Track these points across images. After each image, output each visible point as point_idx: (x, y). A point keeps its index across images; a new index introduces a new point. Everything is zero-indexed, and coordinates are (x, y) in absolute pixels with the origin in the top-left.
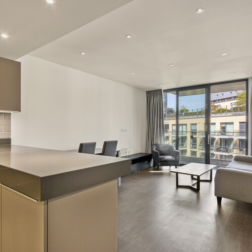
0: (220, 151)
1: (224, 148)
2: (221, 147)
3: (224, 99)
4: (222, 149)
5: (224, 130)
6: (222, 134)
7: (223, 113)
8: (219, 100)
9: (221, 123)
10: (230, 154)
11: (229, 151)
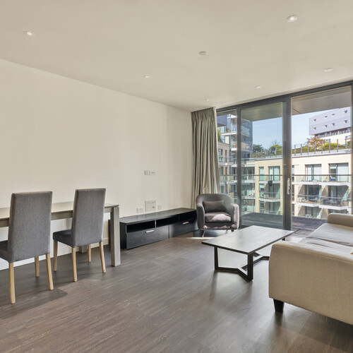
0: (329, 204)
1: (334, 200)
2: (330, 199)
3: (336, 131)
4: (331, 201)
5: (333, 174)
6: (331, 180)
7: (332, 149)
8: (328, 133)
9: (329, 164)
10: (343, 208)
11: (342, 203)
